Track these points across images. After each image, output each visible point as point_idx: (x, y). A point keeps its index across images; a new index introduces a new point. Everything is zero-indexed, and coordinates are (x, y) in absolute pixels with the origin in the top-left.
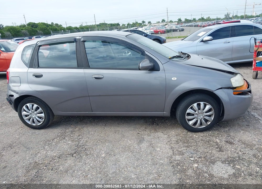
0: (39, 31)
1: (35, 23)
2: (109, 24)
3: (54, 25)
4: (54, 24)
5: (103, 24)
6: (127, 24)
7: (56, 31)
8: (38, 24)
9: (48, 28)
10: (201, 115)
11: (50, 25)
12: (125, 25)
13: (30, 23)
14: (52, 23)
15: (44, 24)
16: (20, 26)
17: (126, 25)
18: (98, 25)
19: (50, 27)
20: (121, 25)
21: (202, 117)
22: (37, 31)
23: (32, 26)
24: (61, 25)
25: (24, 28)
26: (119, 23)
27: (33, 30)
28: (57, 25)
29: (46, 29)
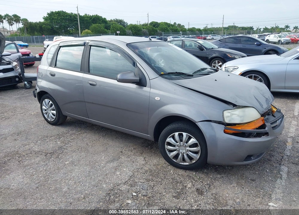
0: (158, 31)
1: (157, 23)
2: (240, 27)
3: (176, 26)
4: (177, 24)
5: (232, 27)
6: (264, 28)
7: (176, 32)
8: (161, 23)
9: (169, 29)
10: (183, 148)
11: (172, 25)
12: (260, 30)
13: (153, 22)
14: (175, 23)
15: (166, 24)
16: (143, 25)
17: (262, 30)
18: (225, 28)
19: (171, 27)
20: (255, 29)
21: (184, 151)
22: (157, 31)
23: (154, 26)
24: (183, 26)
25: (145, 27)
26: (252, 27)
27: (153, 29)
28: (179, 25)
29: (167, 29)
